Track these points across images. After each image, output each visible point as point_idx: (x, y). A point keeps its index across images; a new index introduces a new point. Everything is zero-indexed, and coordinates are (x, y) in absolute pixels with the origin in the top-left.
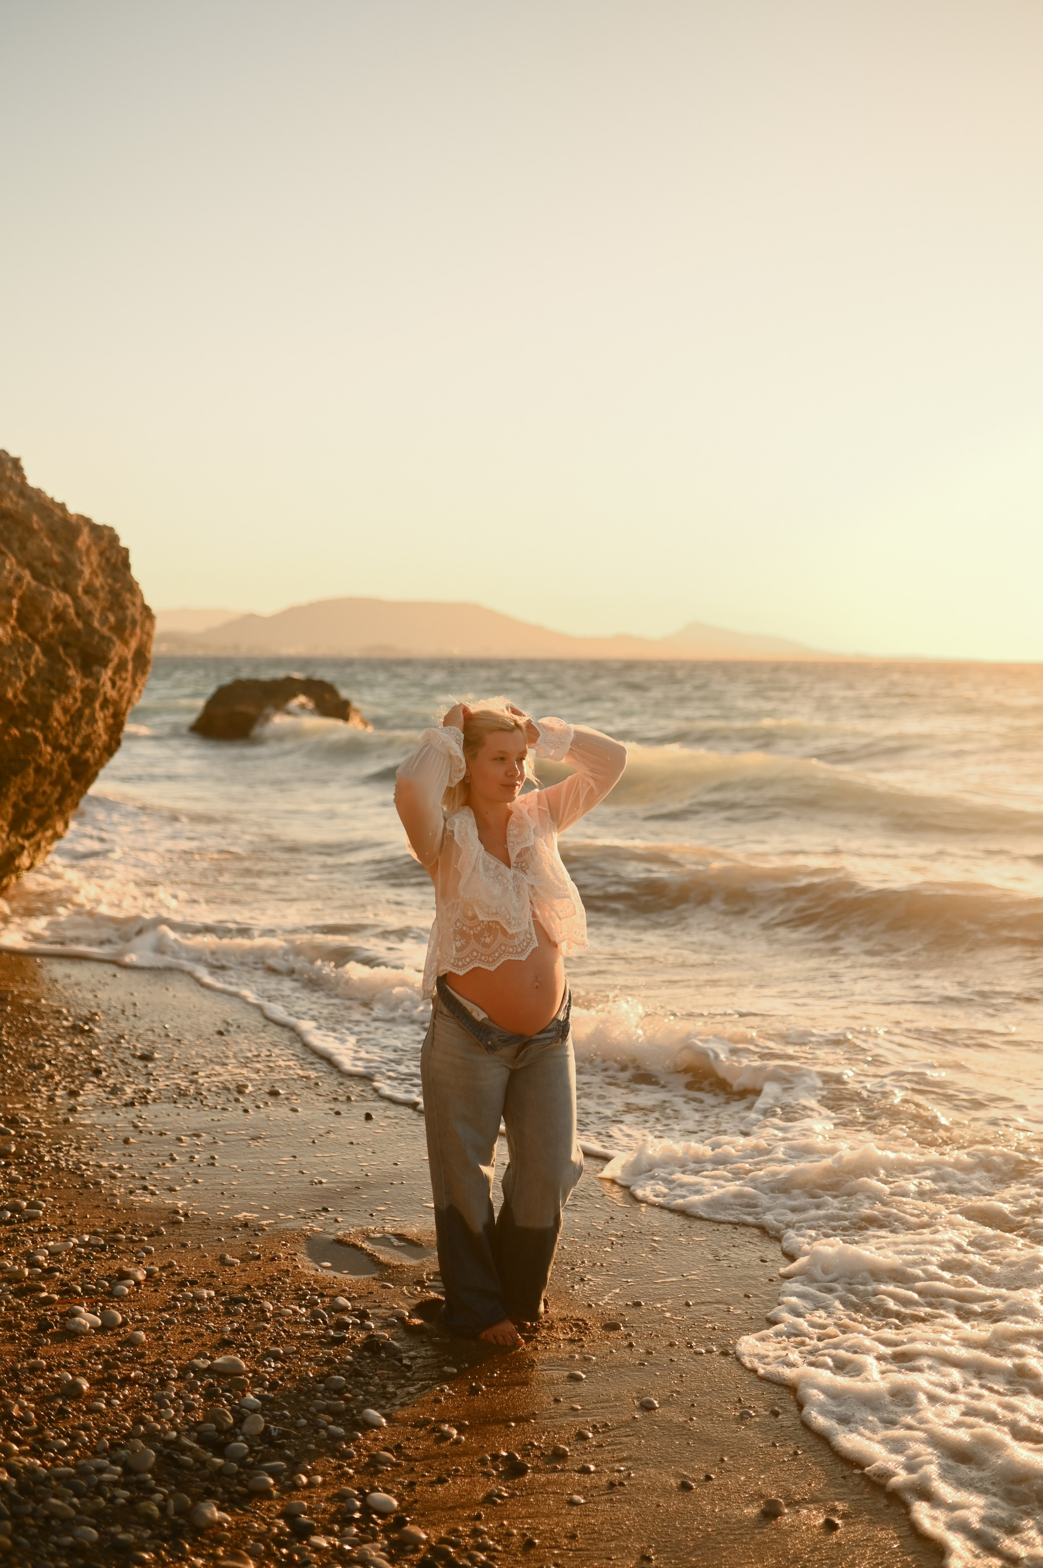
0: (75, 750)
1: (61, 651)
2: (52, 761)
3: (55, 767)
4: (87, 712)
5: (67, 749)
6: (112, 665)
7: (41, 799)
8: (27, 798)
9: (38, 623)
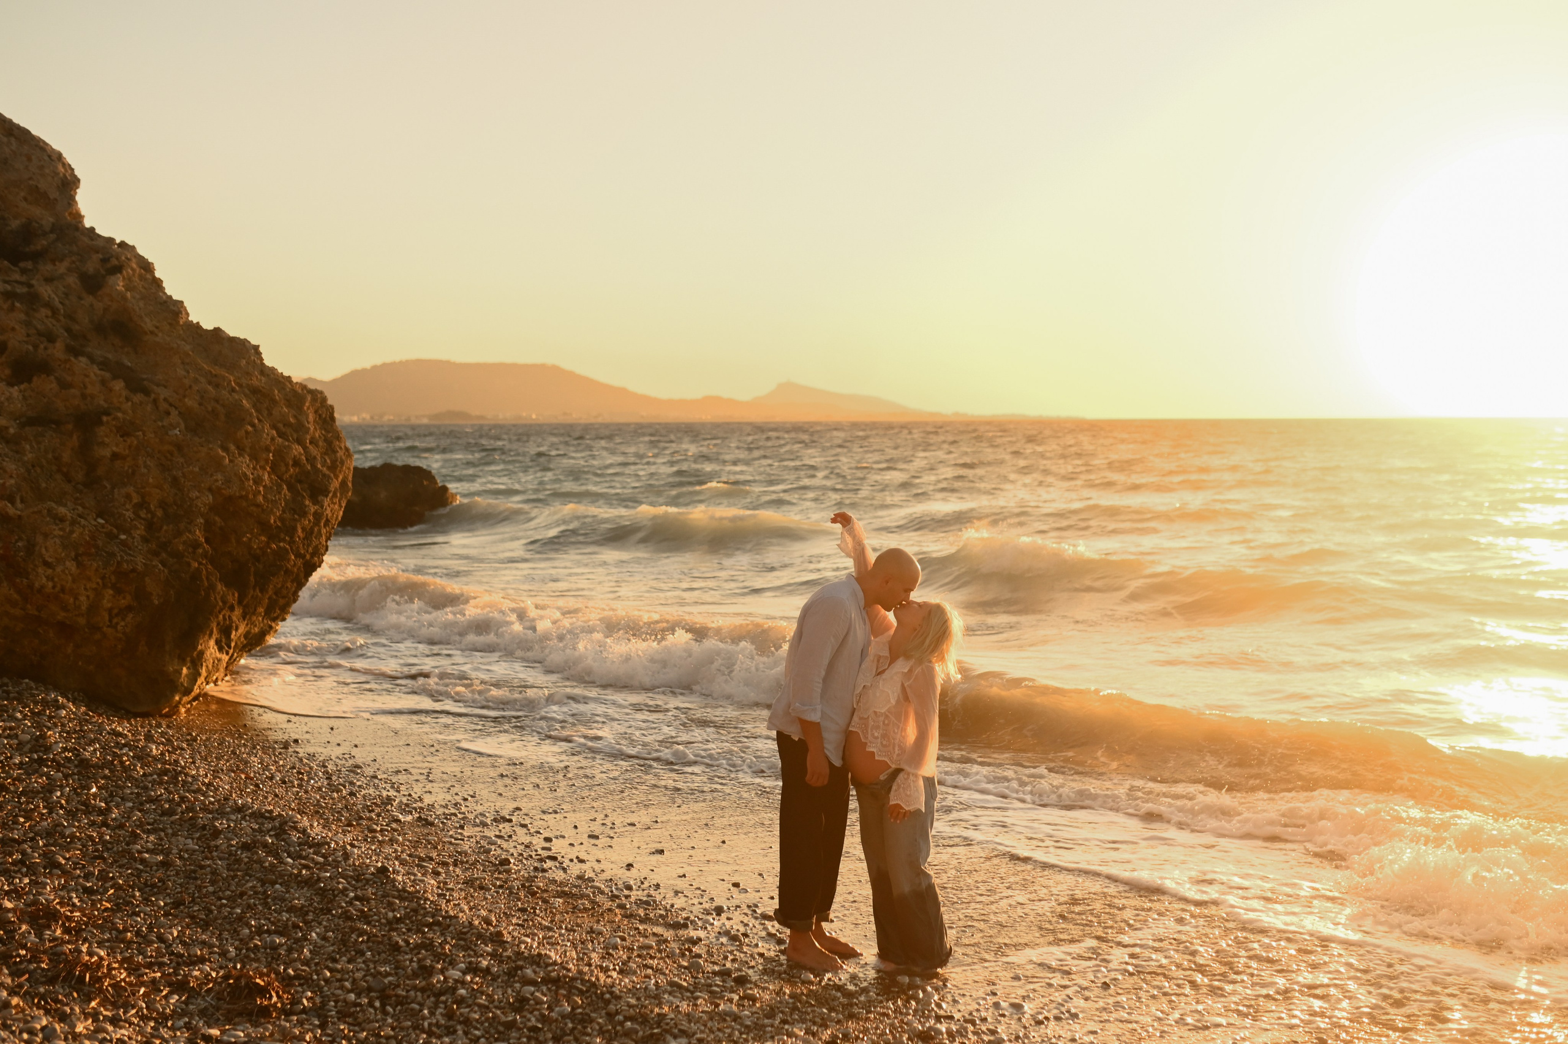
0: (308, 557)
1: (299, 487)
2: (295, 565)
3: (295, 568)
5: (303, 556)
7: (284, 592)
8: (276, 593)
9: (283, 469)
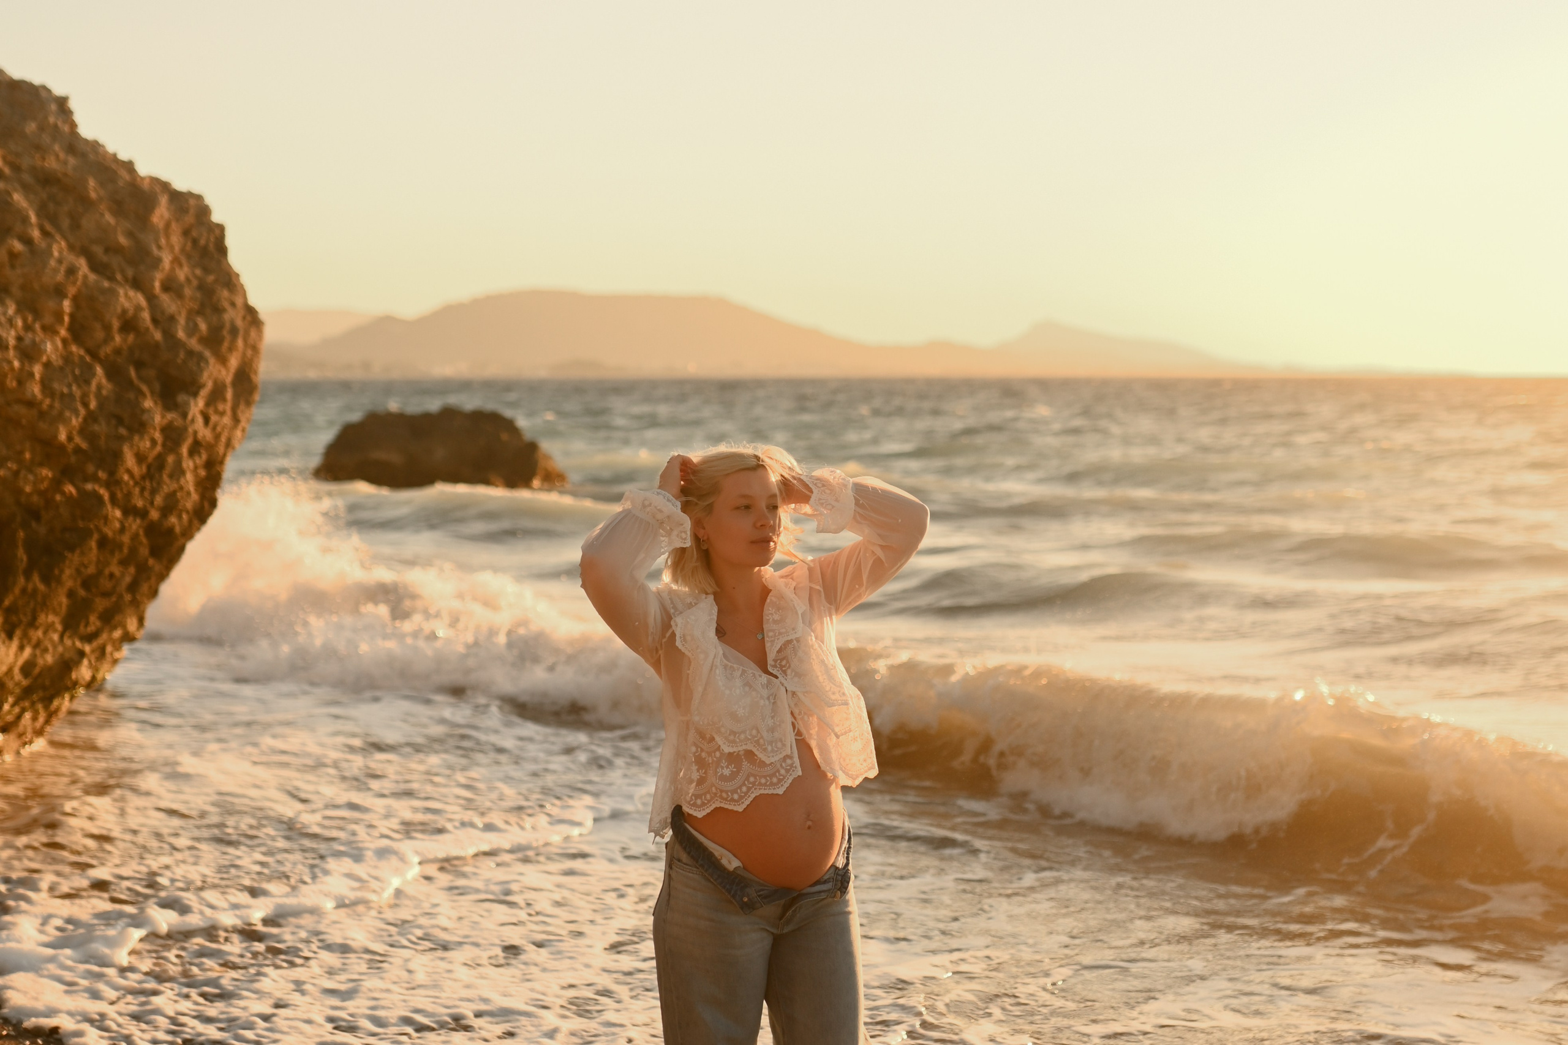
0: (154, 515)
1: (133, 373)
2: (123, 530)
3: (126, 539)
4: (171, 459)
5: (143, 514)
6: (204, 393)
7: (105, 584)
8: (87, 584)
9: (100, 334)
